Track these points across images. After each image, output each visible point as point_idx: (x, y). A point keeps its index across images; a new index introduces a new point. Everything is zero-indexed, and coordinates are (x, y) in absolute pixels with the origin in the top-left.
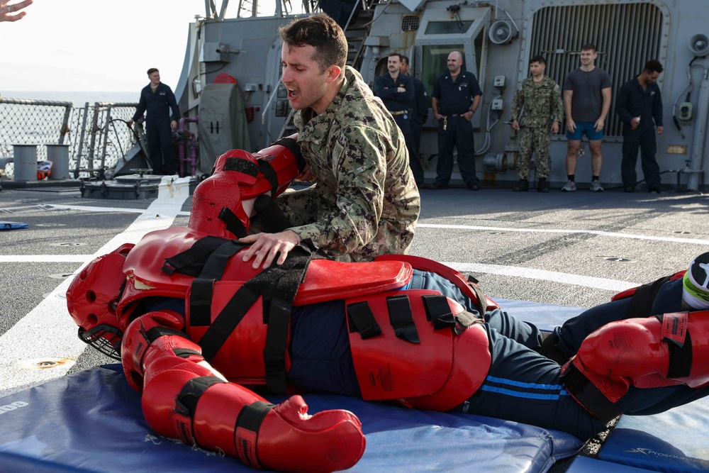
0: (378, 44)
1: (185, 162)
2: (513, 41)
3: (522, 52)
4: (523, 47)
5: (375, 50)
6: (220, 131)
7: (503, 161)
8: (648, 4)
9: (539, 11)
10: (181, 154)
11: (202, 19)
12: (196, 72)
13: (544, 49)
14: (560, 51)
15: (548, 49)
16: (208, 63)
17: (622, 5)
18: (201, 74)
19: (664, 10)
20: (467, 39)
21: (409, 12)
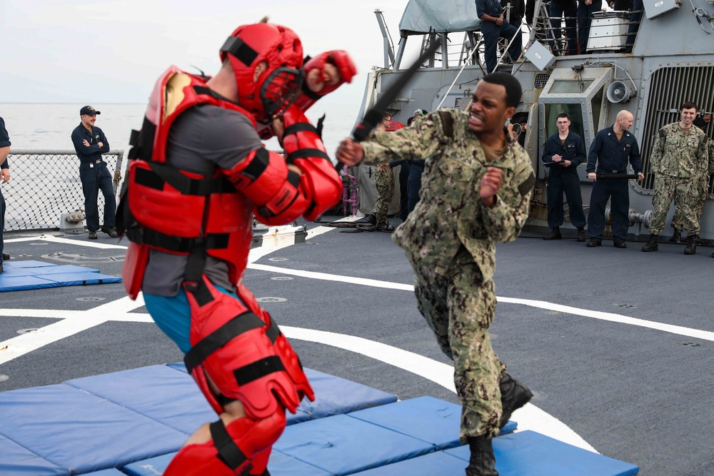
1: (348, 202)
2: (632, 100)
3: (639, 111)
4: (640, 106)
9: (657, 71)
11: (379, 69)
13: (659, 108)
14: (674, 110)
15: (663, 109)
20: (584, 98)
21: (539, 71)
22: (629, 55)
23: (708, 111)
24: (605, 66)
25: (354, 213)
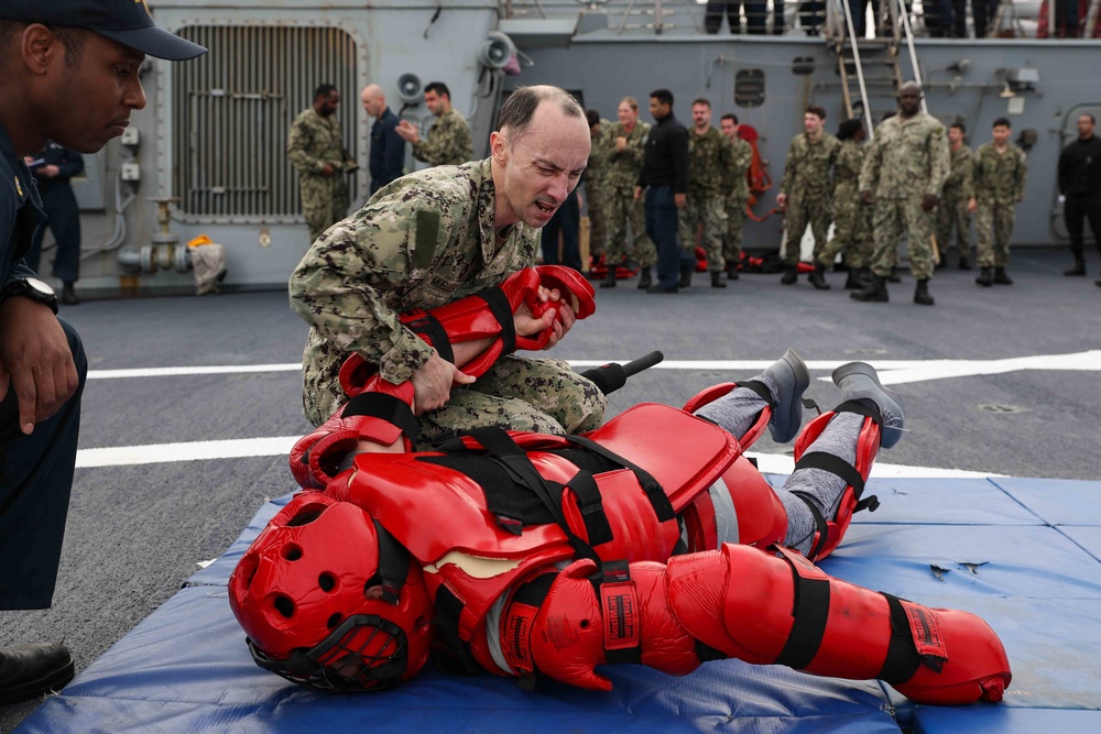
3: (160, 94)
4: (160, 84)
7: (152, 258)
8: (335, 29)
13: (192, 90)
14: (218, 92)
15: (199, 88)
17: (300, 29)
19: (356, 38)
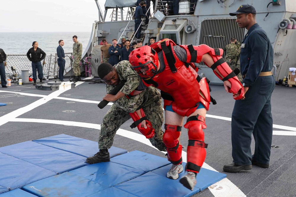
0: (149, 33)
1: (87, 72)
2: (194, 32)
3: (197, 36)
4: (198, 34)
5: (149, 35)
6: (98, 62)
9: (203, 21)
10: (86, 69)
11: (97, 22)
12: (95, 40)
13: (205, 35)
14: (210, 36)
16: (99, 37)
17: (232, 20)
18: (96, 41)
20: (177, 32)
21: (159, 21)
22: (193, 15)
23: (223, 36)
24: (184, 19)
25: (90, 76)
